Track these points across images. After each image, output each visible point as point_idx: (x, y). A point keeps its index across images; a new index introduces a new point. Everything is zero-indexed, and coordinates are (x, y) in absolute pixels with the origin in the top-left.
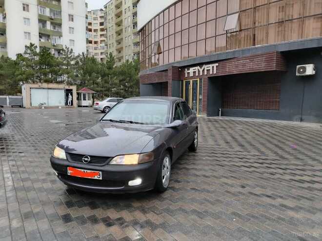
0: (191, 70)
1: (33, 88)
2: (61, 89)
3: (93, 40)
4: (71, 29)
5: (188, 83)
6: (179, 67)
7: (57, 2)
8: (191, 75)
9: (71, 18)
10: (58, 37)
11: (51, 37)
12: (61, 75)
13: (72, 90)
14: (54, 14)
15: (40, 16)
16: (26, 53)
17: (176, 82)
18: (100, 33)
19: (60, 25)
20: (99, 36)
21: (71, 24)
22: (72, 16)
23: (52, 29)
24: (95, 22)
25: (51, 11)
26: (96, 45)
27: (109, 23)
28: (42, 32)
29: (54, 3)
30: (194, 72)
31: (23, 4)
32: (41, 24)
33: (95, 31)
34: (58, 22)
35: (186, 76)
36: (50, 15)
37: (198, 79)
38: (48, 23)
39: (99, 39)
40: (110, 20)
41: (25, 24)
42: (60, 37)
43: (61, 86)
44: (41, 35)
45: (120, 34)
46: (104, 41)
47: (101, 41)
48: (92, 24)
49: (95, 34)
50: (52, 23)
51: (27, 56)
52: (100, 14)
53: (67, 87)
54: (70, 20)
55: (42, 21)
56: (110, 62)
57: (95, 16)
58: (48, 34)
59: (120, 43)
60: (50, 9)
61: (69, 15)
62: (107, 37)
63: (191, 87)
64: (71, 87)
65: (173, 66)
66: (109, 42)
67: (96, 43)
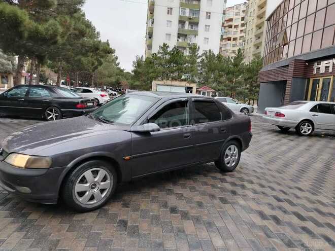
0: (323, 64)
1: (159, 85)
2: (183, 87)
3: (232, 37)
4: (207, 26)
5: (316, 82)
6: (307, 61)
7: (197, 2)
8: (322, 71)
9: (209, 15)
10: (193, 36)
11: (188, 36)
12: (186, 73)
13: (192, 88)
14: (193, 14)
15: (180, 17)
16: (159, 53)
17: (299, 80)
18: (240, 28)
19: (197, 24)
20: (239, 31)
21: (208, 22)
22: (210, 13)
23: (190, 29)
24: (238, 17)
25: (191, 10)
26: (234, 41)
27: (250, 16)
28: (181, 32)
29: (194, 3)
30: (326, 67)
31: (168, 8)
32: (181, 25)
33: (236, 27)
34: (195, 21)
35: (315, 72)
36: (190, 14)
37: (332, 77)
38: (187, 23)
39: (238, 35)
40: (252, 14)
41: (167, 27)
42: (195, 36)
43: (183, 84)
44: (179, 36)
45: (260, 28)
46: (243, 37)
47: (241, 37)
48: (234, 20)
49: (235, 30)
50: (190, 23)
51: (159, 55)
52: (243, 8)
53: (188, 85)
54: (207, 18)
55: (182, 22)
56: (237, 58)
57: (237, 11)
58: (186, 33)
59: (259, 38)
60: (190, 10)
61: (207, 13)
62: (245, 33)
63: (320, 88)
64: (192, 85)
65: (295, 60)
66: (247, 37)
67: (235, 39)
